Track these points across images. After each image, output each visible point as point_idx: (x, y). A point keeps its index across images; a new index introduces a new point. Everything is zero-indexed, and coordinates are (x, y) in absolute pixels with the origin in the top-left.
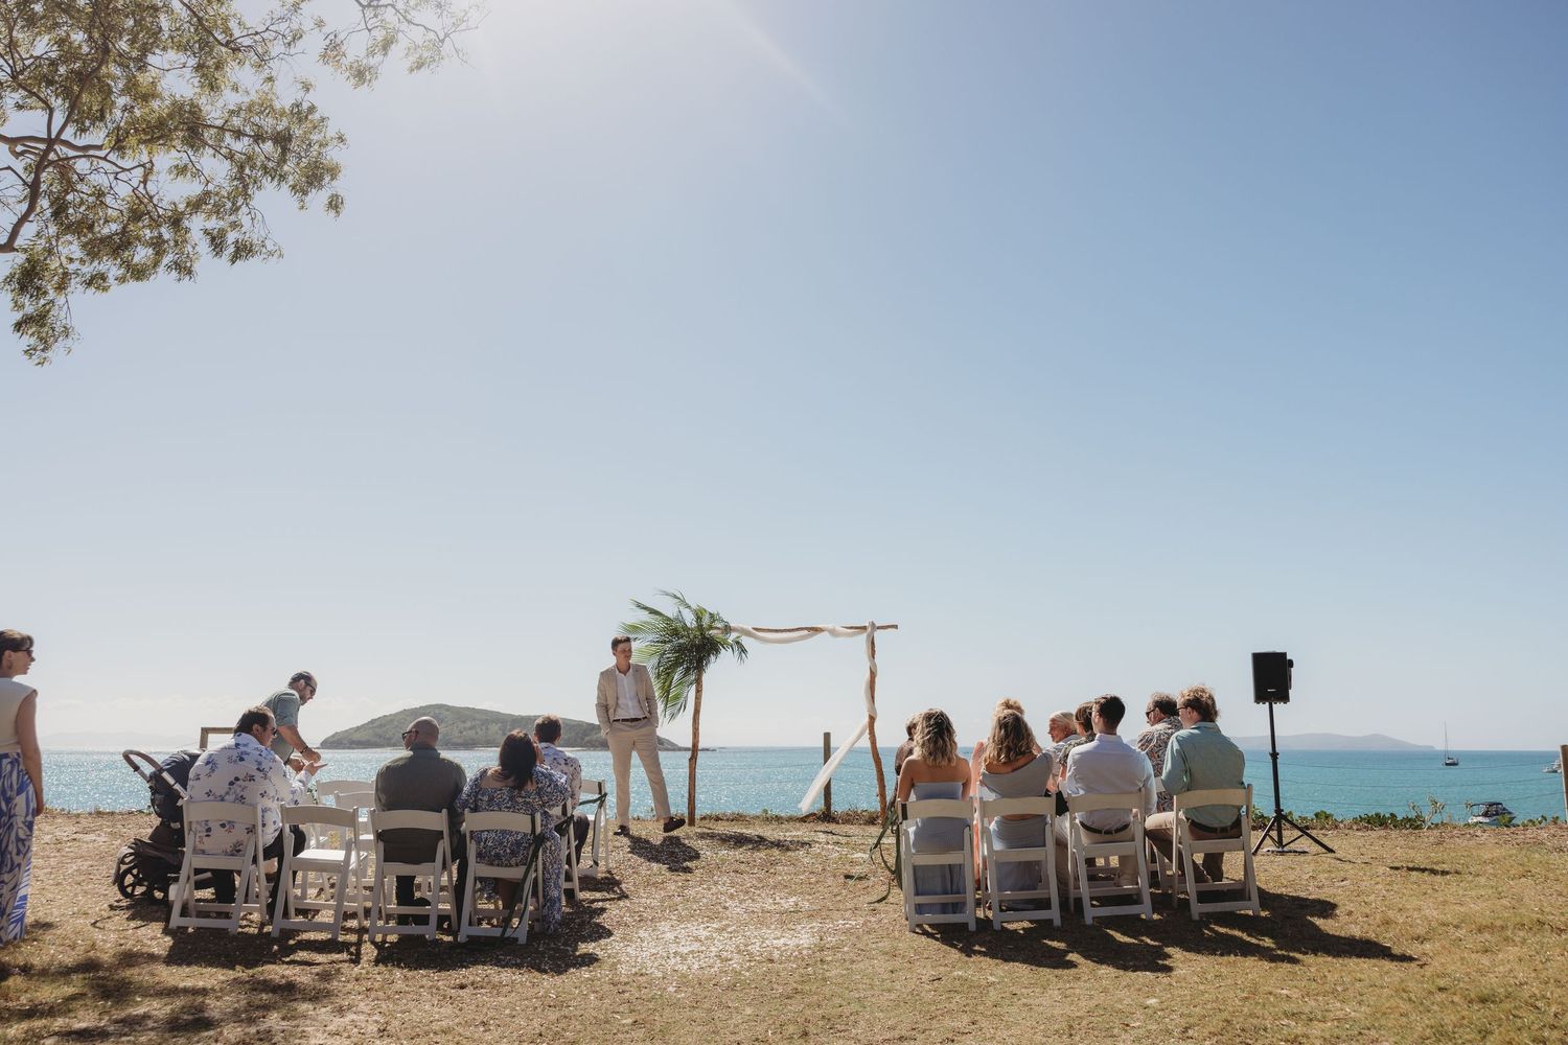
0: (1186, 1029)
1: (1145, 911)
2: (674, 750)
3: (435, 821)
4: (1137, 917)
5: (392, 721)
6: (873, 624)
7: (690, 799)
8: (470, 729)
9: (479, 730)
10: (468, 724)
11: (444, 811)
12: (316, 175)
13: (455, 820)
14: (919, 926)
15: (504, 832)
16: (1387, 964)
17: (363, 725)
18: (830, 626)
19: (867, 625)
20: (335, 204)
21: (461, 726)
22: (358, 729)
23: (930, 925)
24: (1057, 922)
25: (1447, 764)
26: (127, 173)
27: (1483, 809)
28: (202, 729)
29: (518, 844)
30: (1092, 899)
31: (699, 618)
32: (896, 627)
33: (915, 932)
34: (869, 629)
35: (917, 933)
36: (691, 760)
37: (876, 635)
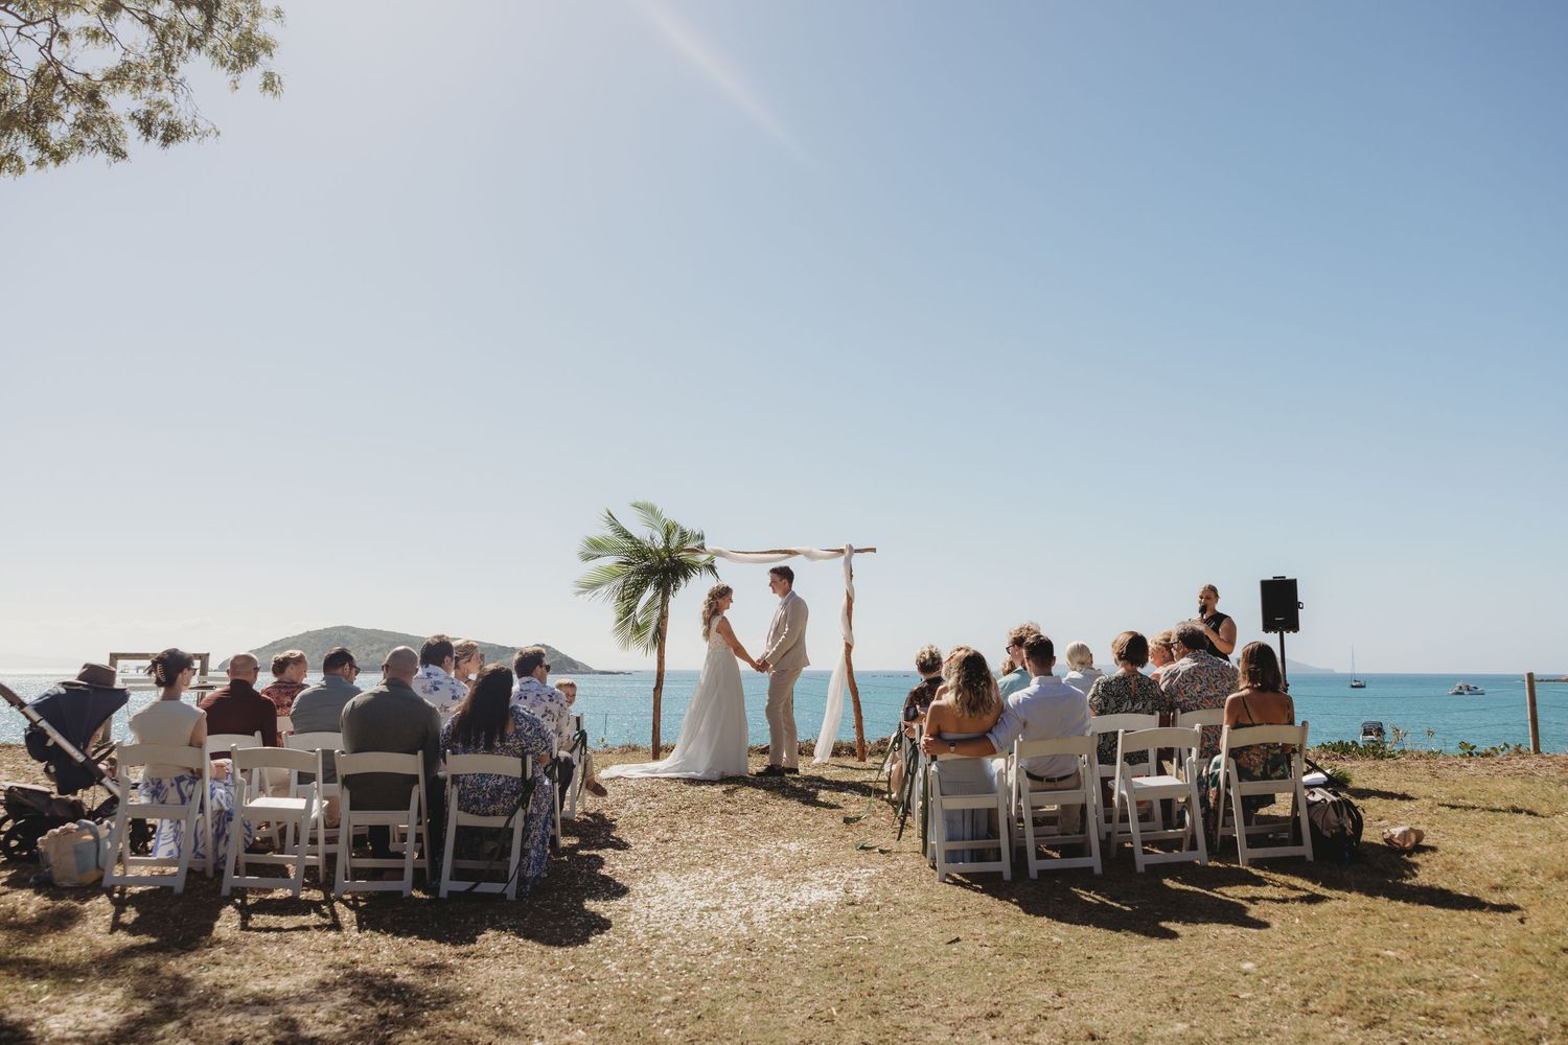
0: (1306, 1002)
1: (1200, 857)
3: (409, 764)
4: (1192, 864)
6: (850, 547)
7: (654, 732)
8: (378, 651)
10: (376, 647)
11: (420, 753)
12: (248, 51)
13: (430, 765)
14: (948, 875)
15: (483, 776)
16: (1485, 918)
17: (264, 648)
18: (807, 548)
19: (844, 547)
20: (270, 83)
21: (368, 648)
23: (961, 874)
24: (1098, 870)
25: (1353, 686)
26: (31, 27)
28: (111, 655)
29: (499, 789)
30: (1144, 843)
32: (874, 550)
33: (944, 882)
34: (847, 553)
35: (949, 883)
36: (655, 690)
37: (853, 558)
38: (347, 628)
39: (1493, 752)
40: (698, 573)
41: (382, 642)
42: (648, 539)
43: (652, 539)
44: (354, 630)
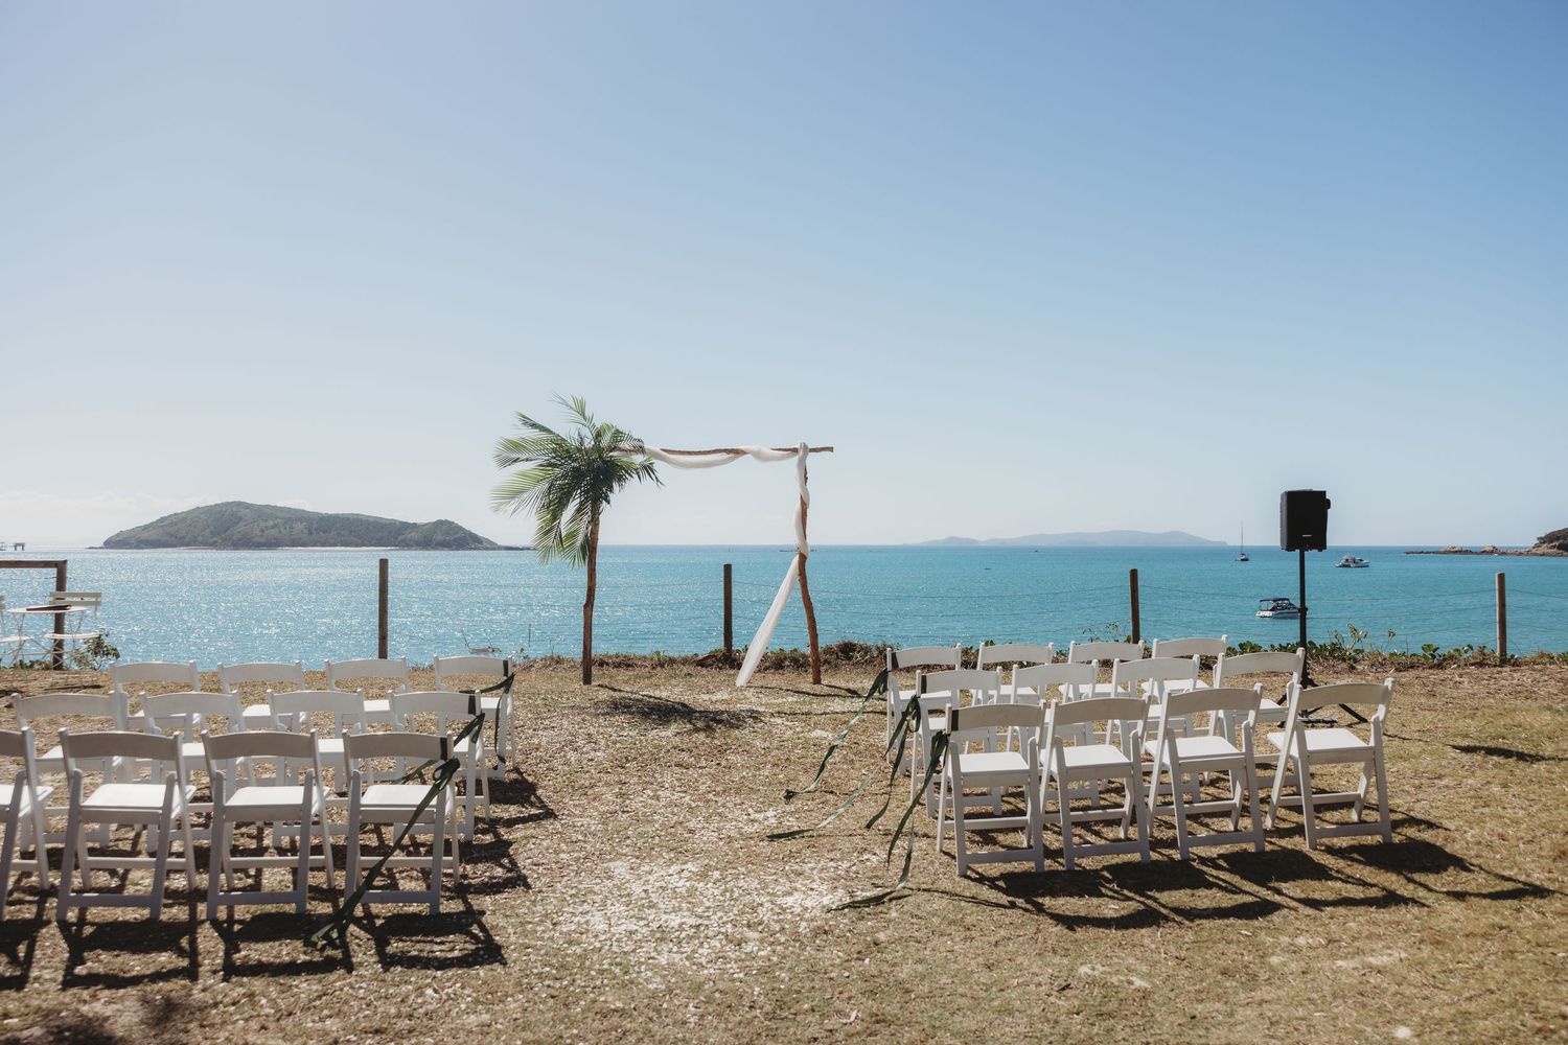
2: (494, 549)
5: (184, 519)
6: (805, 446)
8: (273, 527)
9: (282, 529)
10: (271, 523)
17: (152, 523)
18: (755, 448)
19: (797, 446)
21: (263, 524)
22: (146, 527)
27: (1272, 605)
31: (598, 435)
32: (831, 449)
34: (801, 453)
36: (585, 606)
37: (808, 457)
38: (239, 504)
39: (1457, 654)
40: (635, 476)
41: (277, 518)
42: (576, 438)
43: (580, 437)
44: (248, 506)
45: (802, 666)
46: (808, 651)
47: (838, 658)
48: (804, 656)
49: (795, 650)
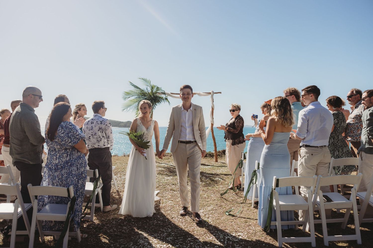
6: (213, 92)
18: (198, 92)
19: (211, 92)
31: (152, 88)
32: (220, 93)
34: (212, 94)
37: (214, 95)
40: (163, 102)
42: (146, 89)
43: (147, 89)
45: (212, 156)
46: (214, 152)
47: (222, 154)
48: (212, 153)
49: (210, 152)
